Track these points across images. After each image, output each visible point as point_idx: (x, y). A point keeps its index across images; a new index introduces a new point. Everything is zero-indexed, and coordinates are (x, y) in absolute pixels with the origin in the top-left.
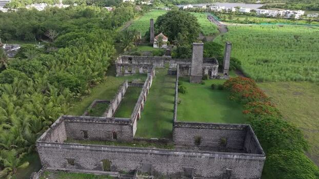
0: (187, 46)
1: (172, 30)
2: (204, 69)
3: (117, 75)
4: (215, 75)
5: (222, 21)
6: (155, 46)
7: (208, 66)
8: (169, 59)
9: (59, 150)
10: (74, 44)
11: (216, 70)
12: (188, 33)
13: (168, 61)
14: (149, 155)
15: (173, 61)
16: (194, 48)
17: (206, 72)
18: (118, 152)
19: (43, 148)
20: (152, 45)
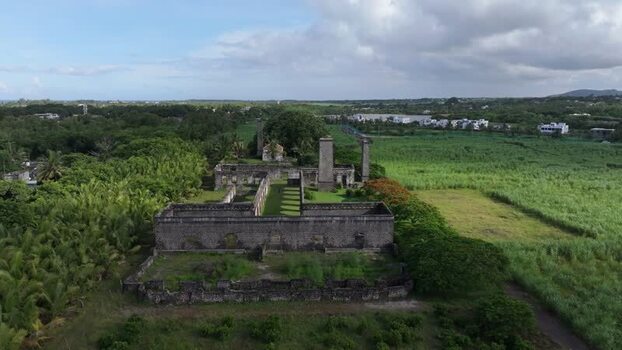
0: (312, 154)
1: (288, 136)
2: (335, 176)
3: (216, 189)
4: (351, 182)
5: (365, 133)
6: (265, 158)
7: (341, 171)
8: (289, 168)
9: (179, 225)
10: (147, 154)
11: (352, 177)
12: (312, 140)
13: (286, 170)
14: (278, 224)
15: (295, 170)
16: (321, 144)
17: (339, 180)
18: (246, 222)
19: (161, 225)
20: (261, 158)
